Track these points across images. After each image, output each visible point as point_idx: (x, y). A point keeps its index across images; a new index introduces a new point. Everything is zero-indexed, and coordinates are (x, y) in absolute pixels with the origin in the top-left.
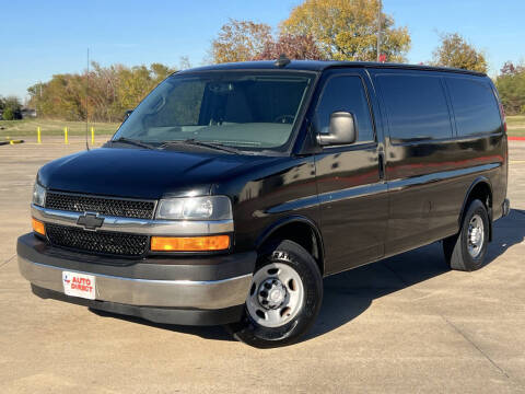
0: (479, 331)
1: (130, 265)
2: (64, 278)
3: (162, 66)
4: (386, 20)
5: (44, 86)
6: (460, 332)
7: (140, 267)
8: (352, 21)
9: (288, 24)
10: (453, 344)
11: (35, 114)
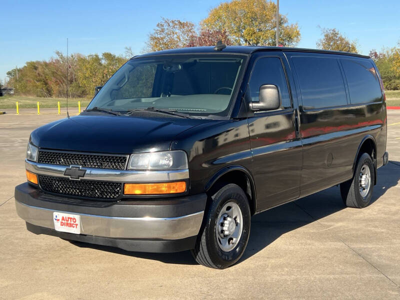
0: (374, 254)
1: (108, 206)
2: (54, 217)
3: (110, 55)
4: (282, 19)
5: (20, 70)
6: (360, 255)
7: (116, 207)
8: (255, 20)
9: (207, 22)
10: (355, 264)
11: (12, 92)
